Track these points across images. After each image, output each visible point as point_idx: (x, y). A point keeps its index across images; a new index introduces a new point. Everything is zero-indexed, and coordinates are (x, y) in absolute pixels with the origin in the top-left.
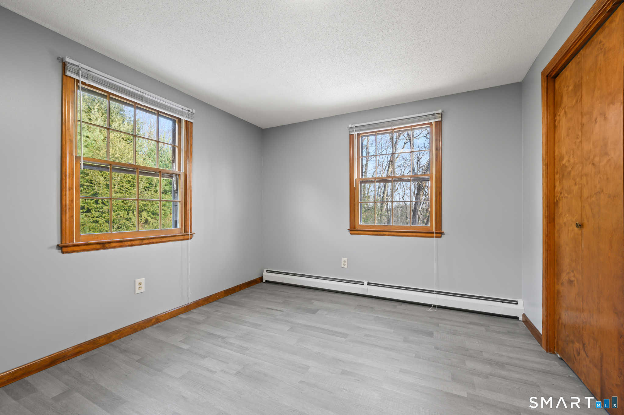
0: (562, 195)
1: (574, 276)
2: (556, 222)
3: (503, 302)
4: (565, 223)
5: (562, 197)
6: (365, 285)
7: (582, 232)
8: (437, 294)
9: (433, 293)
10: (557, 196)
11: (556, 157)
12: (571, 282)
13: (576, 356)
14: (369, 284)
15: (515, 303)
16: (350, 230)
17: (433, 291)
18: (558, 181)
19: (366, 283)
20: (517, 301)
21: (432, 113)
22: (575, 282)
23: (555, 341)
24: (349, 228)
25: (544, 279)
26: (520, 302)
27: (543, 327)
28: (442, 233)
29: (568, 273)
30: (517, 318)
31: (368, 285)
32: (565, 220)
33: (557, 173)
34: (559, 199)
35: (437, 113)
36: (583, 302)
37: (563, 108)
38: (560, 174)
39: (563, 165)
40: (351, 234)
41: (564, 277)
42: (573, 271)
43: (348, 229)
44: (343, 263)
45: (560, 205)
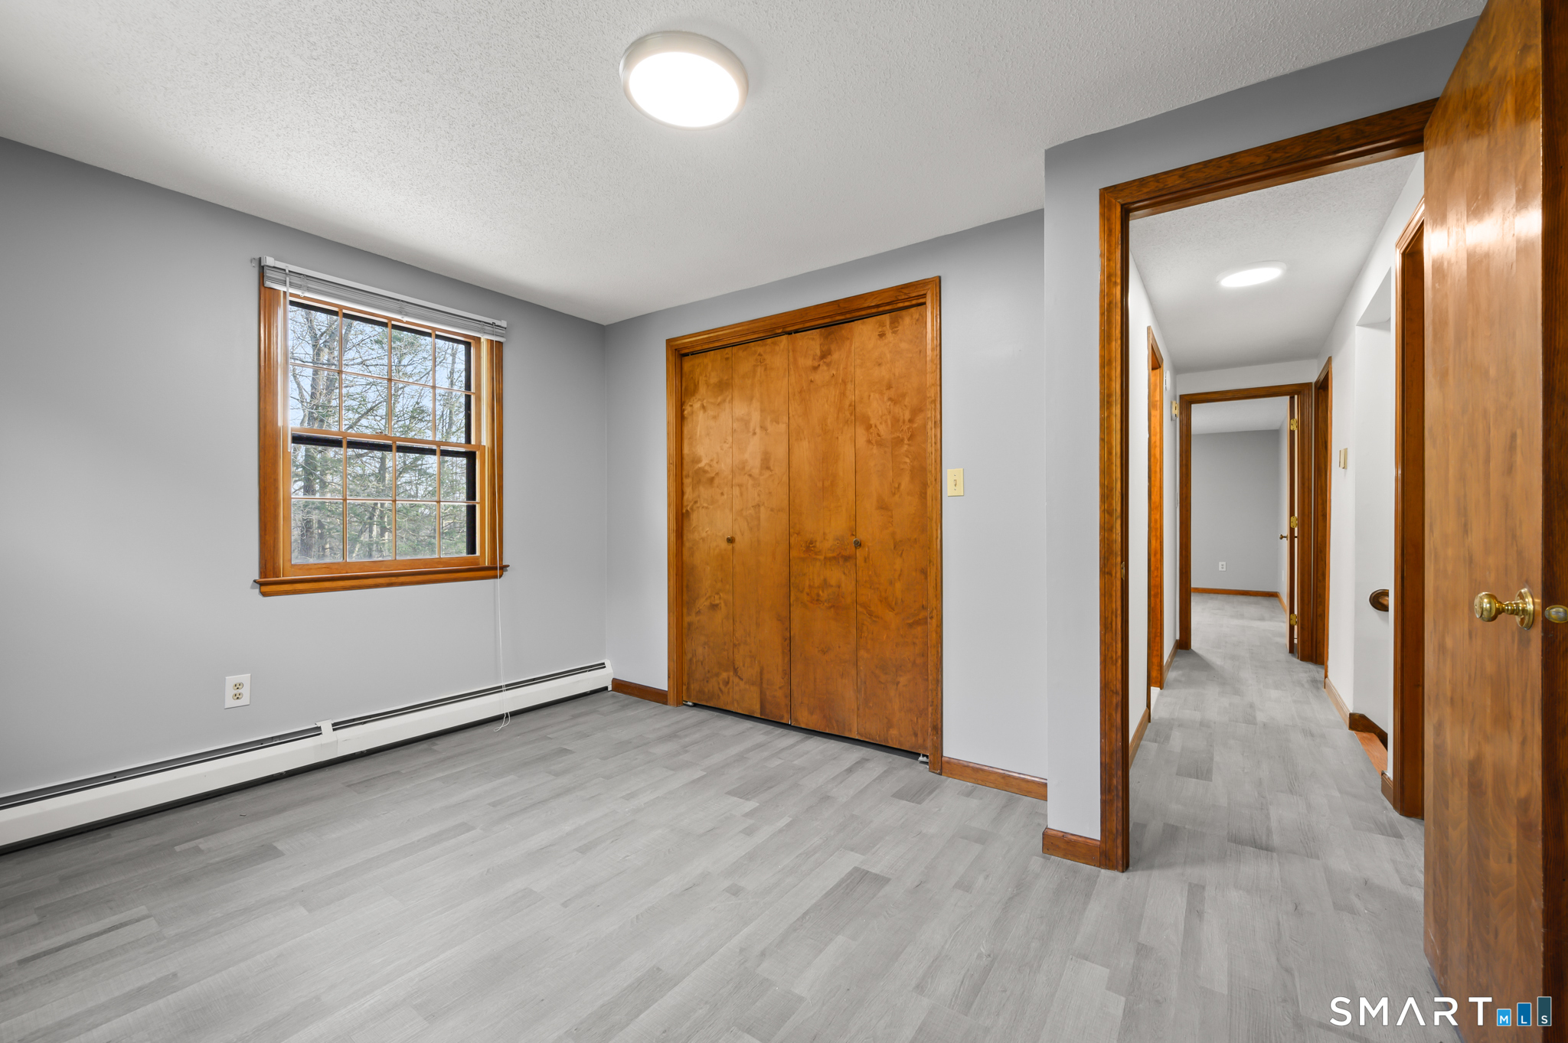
0: (698, 505)
1: (720, 598)
2: (685, 538)
3: (590, 671)
4: (703, 539)
5: (698, 507)
6: (328, 733)
7: (733, 547)
8: (507, 690)
9: (502, 691)
10: (687, 506)
11: (685, 456)
12: (714, 607)
13: (723, 688)
14: (337, 726)
15: (602, 666)
16: (261, 584)
17: (501, 687)
18: (690, 488)
19: (326, 726)
20: (604, 664)
21: (490, 321)
22: (723, 605)
23: (685, 688)
24: (257, 577)
25: (671, 614)
26: (608, 663)
27: (669, 677)
28: (503, 568)
29: (710, 597)
30: (606, 688)
31: (334, 730)
32: (704, 535)
33: (687, 476)
34: (692, 509)
35: (499, 324)
36: (734, 624)
37: (699, 400)
38: (693, 478)
39: (700, 468)
40: (264, 594)
41: (703, 603)
42: (718, 594)
43: (255, 581)
44: (230, 692)
45: (694, 516)
